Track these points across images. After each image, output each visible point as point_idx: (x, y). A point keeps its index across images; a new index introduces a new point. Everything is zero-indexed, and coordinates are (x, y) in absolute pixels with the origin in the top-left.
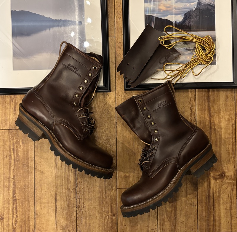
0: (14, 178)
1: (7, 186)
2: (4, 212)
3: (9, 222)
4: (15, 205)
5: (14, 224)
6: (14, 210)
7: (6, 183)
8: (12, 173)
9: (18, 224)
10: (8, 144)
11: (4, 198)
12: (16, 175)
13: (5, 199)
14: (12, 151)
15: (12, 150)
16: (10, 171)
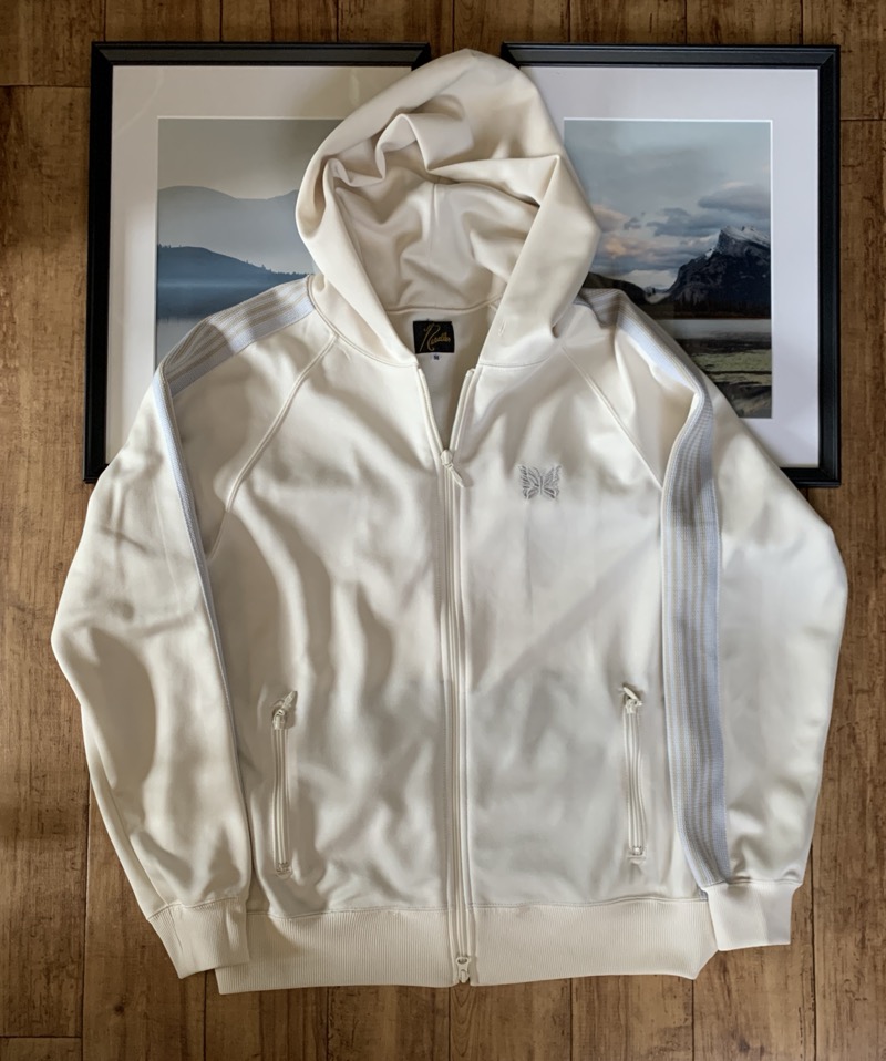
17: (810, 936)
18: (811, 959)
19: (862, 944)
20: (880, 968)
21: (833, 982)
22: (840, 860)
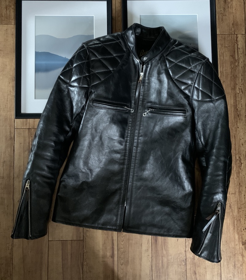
10: (27, 141)
18: (220, 270)
19: (234, 266)
21: (226, 277)
22: (228, 242)
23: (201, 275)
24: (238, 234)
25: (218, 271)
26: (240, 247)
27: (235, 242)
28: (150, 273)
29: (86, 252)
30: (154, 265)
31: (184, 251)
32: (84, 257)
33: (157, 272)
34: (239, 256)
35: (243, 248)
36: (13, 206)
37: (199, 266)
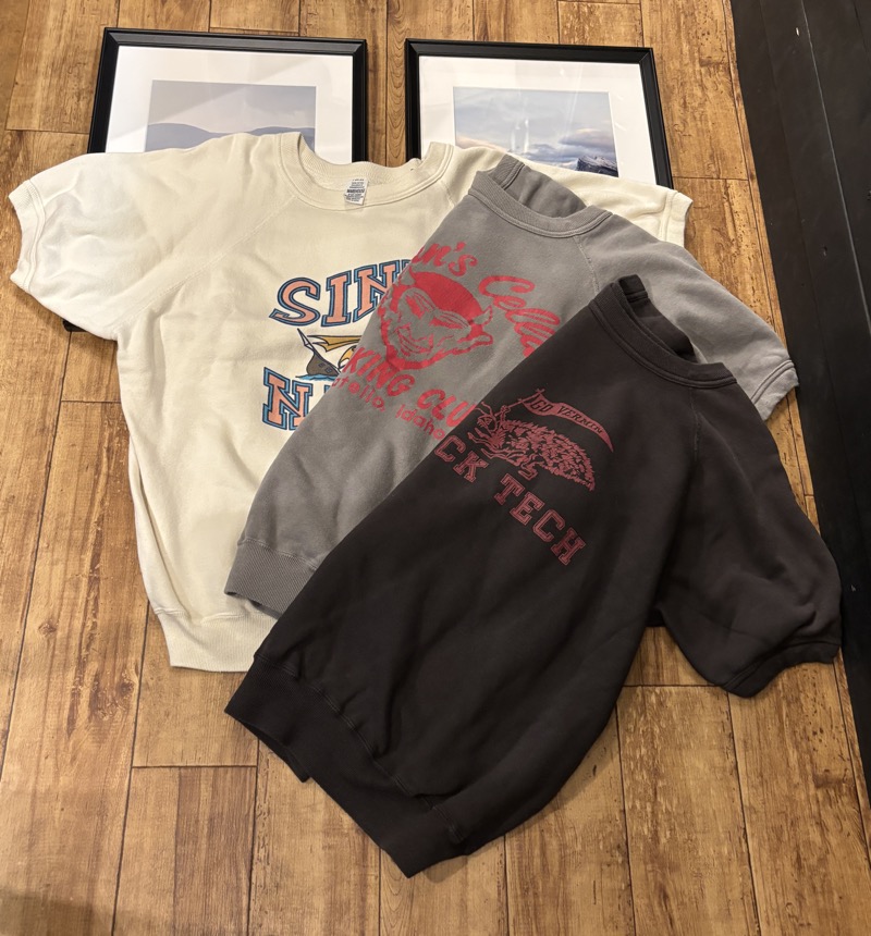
0: (100, 522)
1: (79, 543)
2: (60, 609)
3: (71, 640)
4: (92, 595)
5: (84, 645)
6: (90, 607)
7: (78, 534)
8: (97, 508)
9: (96, 645)
10: (95, 439)
11: (65, 573)
12: (108, 515)
13: (69, 576)
14: (105, 454)
15: (105, 450)
16: (92, 505)
17: (746, 855)
18: (750, 881)
19: (799, 863)
20: (819, 889)
21: (774, 906)
22: (766, 775)
23: (686, 900)
24: (797, 747)
25: (743, 885)
26: (808, 796)
27: (789, 775)
28: (499, 894)
29: (266, 811)
30: (513, 863)
31: (618, 809)
32: (259, 828)
33: (528, 889)
34: (810, 828)
35: (821, 799)
36: (20, 643)
37: (674, 868)
